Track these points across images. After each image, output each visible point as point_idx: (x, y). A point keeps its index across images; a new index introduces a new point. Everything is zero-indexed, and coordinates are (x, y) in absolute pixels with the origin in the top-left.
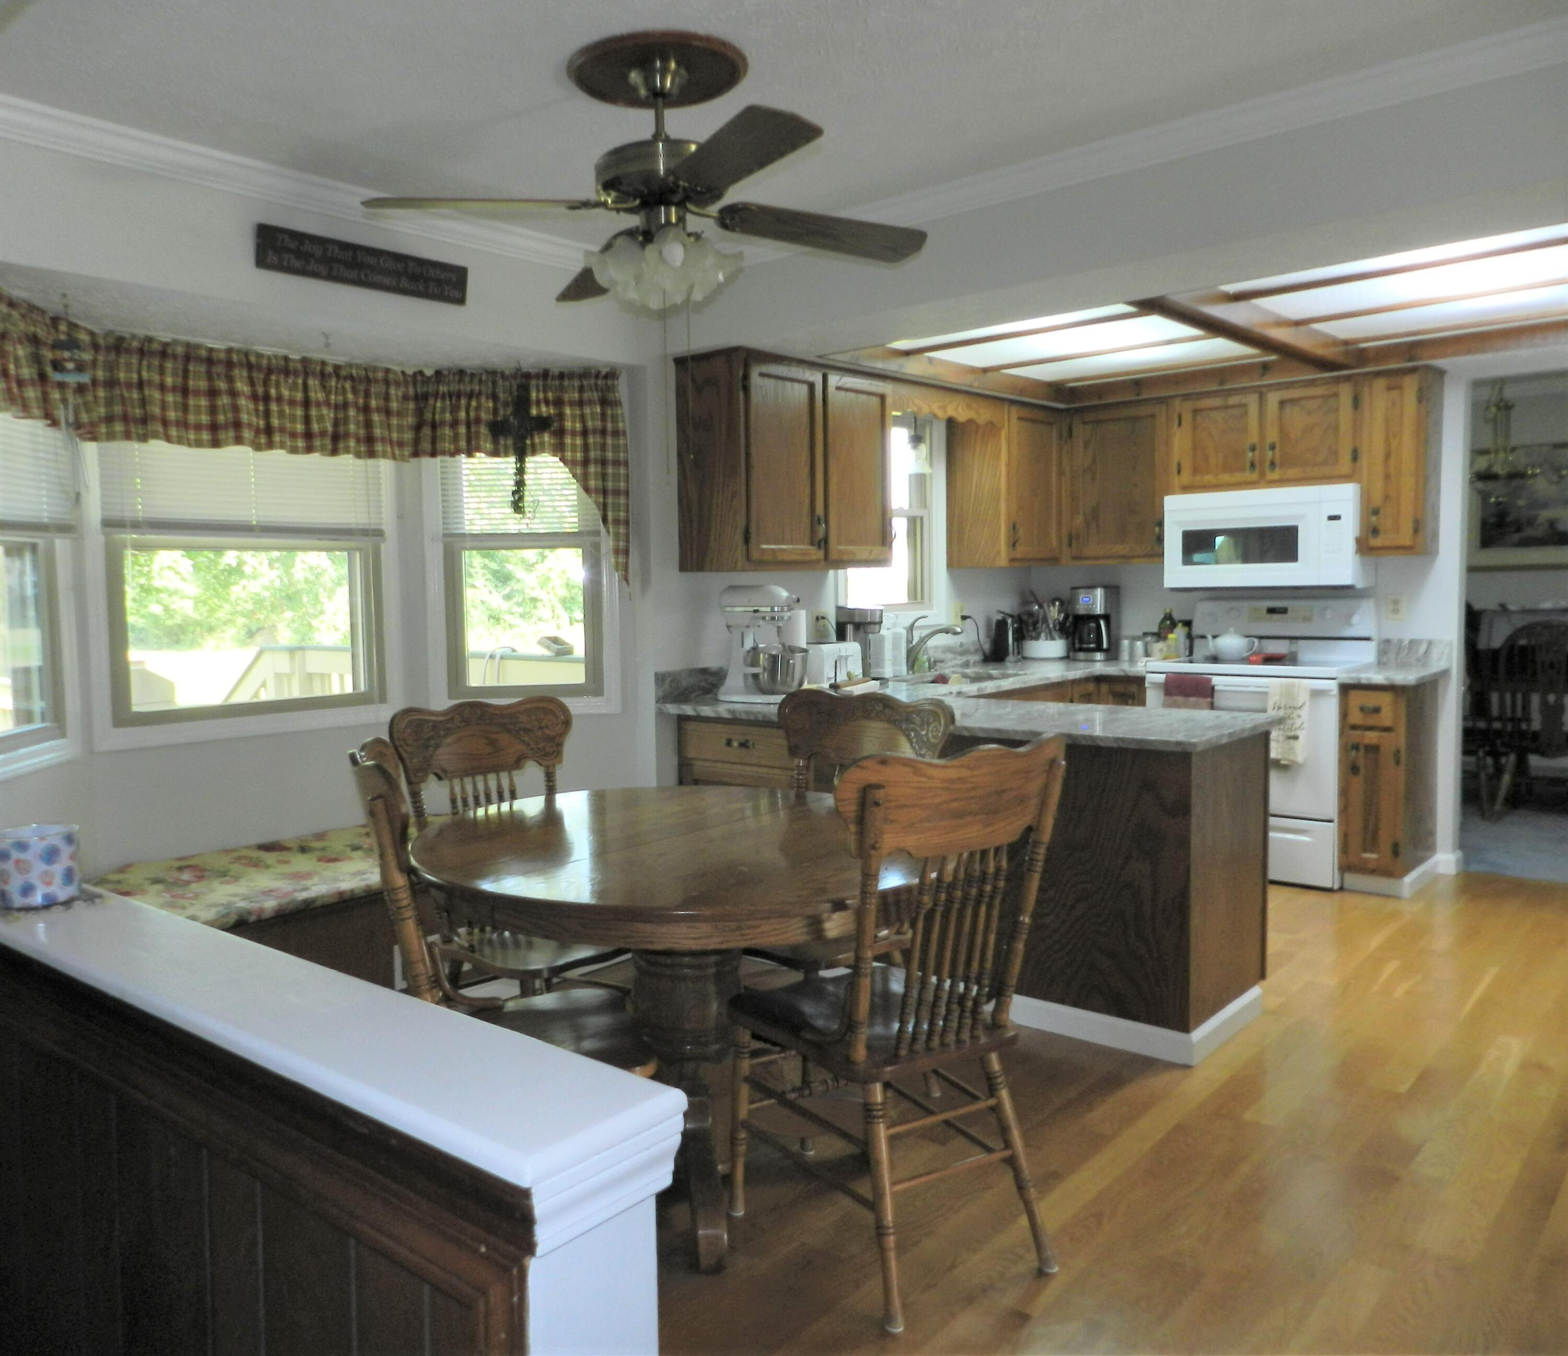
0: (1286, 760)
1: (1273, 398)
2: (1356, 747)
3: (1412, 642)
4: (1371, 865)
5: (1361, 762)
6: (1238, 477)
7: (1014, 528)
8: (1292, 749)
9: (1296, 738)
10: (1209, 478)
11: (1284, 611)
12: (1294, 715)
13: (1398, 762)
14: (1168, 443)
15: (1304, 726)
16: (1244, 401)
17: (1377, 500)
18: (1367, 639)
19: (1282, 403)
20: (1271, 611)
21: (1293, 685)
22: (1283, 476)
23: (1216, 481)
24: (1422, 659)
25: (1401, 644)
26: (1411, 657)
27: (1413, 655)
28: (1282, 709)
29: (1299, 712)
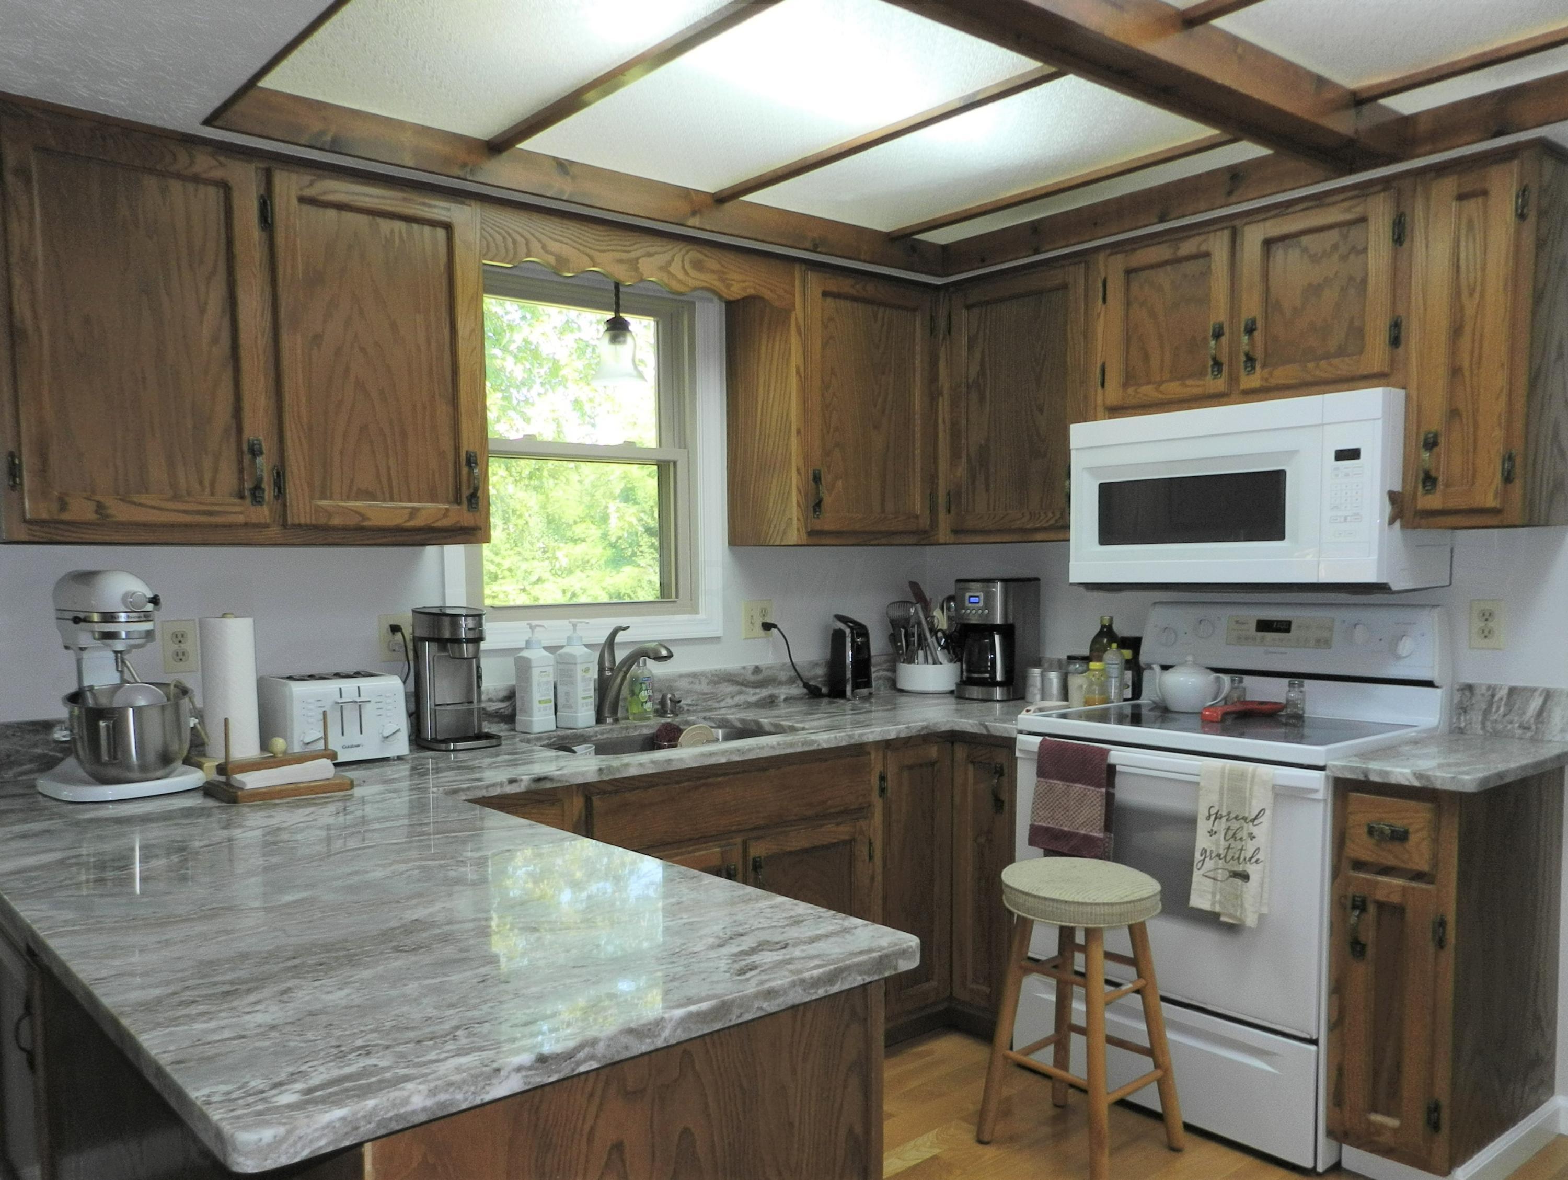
0: (1230, 916)
1: (1253, 236)
2: (1360, 905)
3: (1512, 691)
4: (1386, 1139)
5: (1369, 936)
6: (1194, 387)
7: (817, 479)
8: (1238, 896)
9: (1245, 877)
10: (1148, 392)
11: (1284, 627)
12: (1243, 833)
13: (1441, 943)
14: (1087, 335)
15: (1260, 856)
16: (1204, 248)
17: (1435, 422)
18: (1429, 684)
19: (1268, 243)
20: (1265, 626)
21: (1243, 775)
22: (1266, 380)
23: (1160, 396)
24: (1533, 727)
25: (1493, 696)
26: (1511, 722)
27: (1516, 719)
28: (1224, 819)
29: (1251, 828)
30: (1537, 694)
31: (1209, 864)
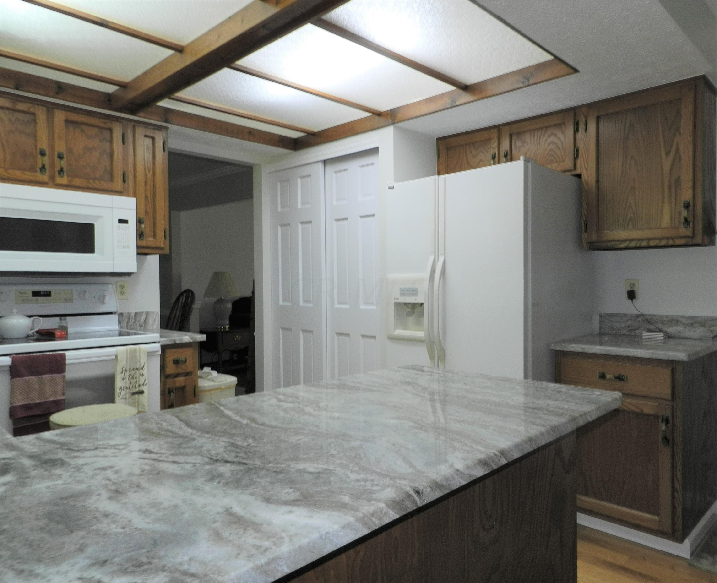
1: (60, 116)
2: (172, 391)
3: (136, 313)
5: (174, 401)
6: (28, 175)
9: (142, 393)
11: (48, 294)
12: (137, 375)
13: (195, 395)
15: (146, 382)
17: (142, 214)
18: (111, 314)
19: (66, 121)
20: (36, 294)
21: (135, 350)
22: (70, 182)
23: (8, 175)
24: (144, 326)
25: (130, 316)
26: (136, 325)
27: (138, 323)
28: (128, 371)
29: (142, 371)
30: (144, 313)
31: (123, 393)
